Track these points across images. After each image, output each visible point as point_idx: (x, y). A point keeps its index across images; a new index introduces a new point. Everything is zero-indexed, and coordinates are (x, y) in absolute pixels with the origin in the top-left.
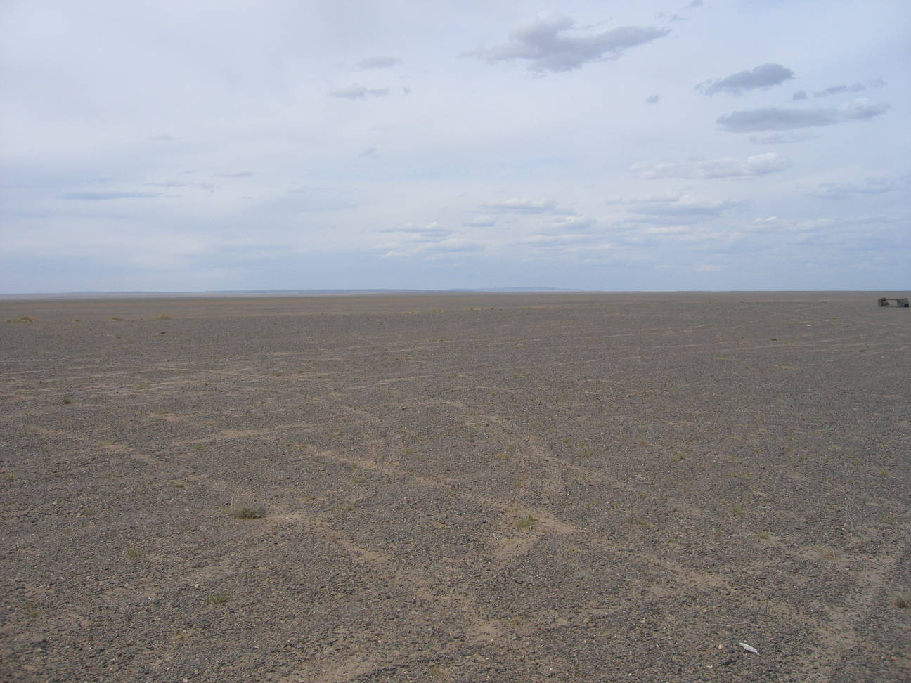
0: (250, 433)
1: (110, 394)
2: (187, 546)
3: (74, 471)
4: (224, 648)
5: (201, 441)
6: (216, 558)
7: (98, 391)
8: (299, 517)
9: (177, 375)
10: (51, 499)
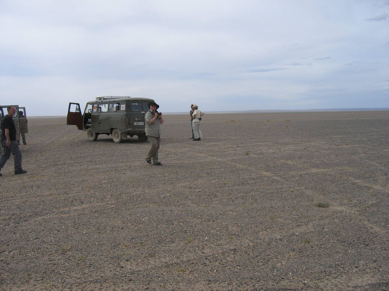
0: (323, 170)
1: (264, 151)
2: (294, 216)
3: (249, 182)
4: (308, 262)
5: (302, 173)
6: (306, 223)
7: (260, 150)
8: (344, 209)
9: (293, 144)
10: (240, 193)
